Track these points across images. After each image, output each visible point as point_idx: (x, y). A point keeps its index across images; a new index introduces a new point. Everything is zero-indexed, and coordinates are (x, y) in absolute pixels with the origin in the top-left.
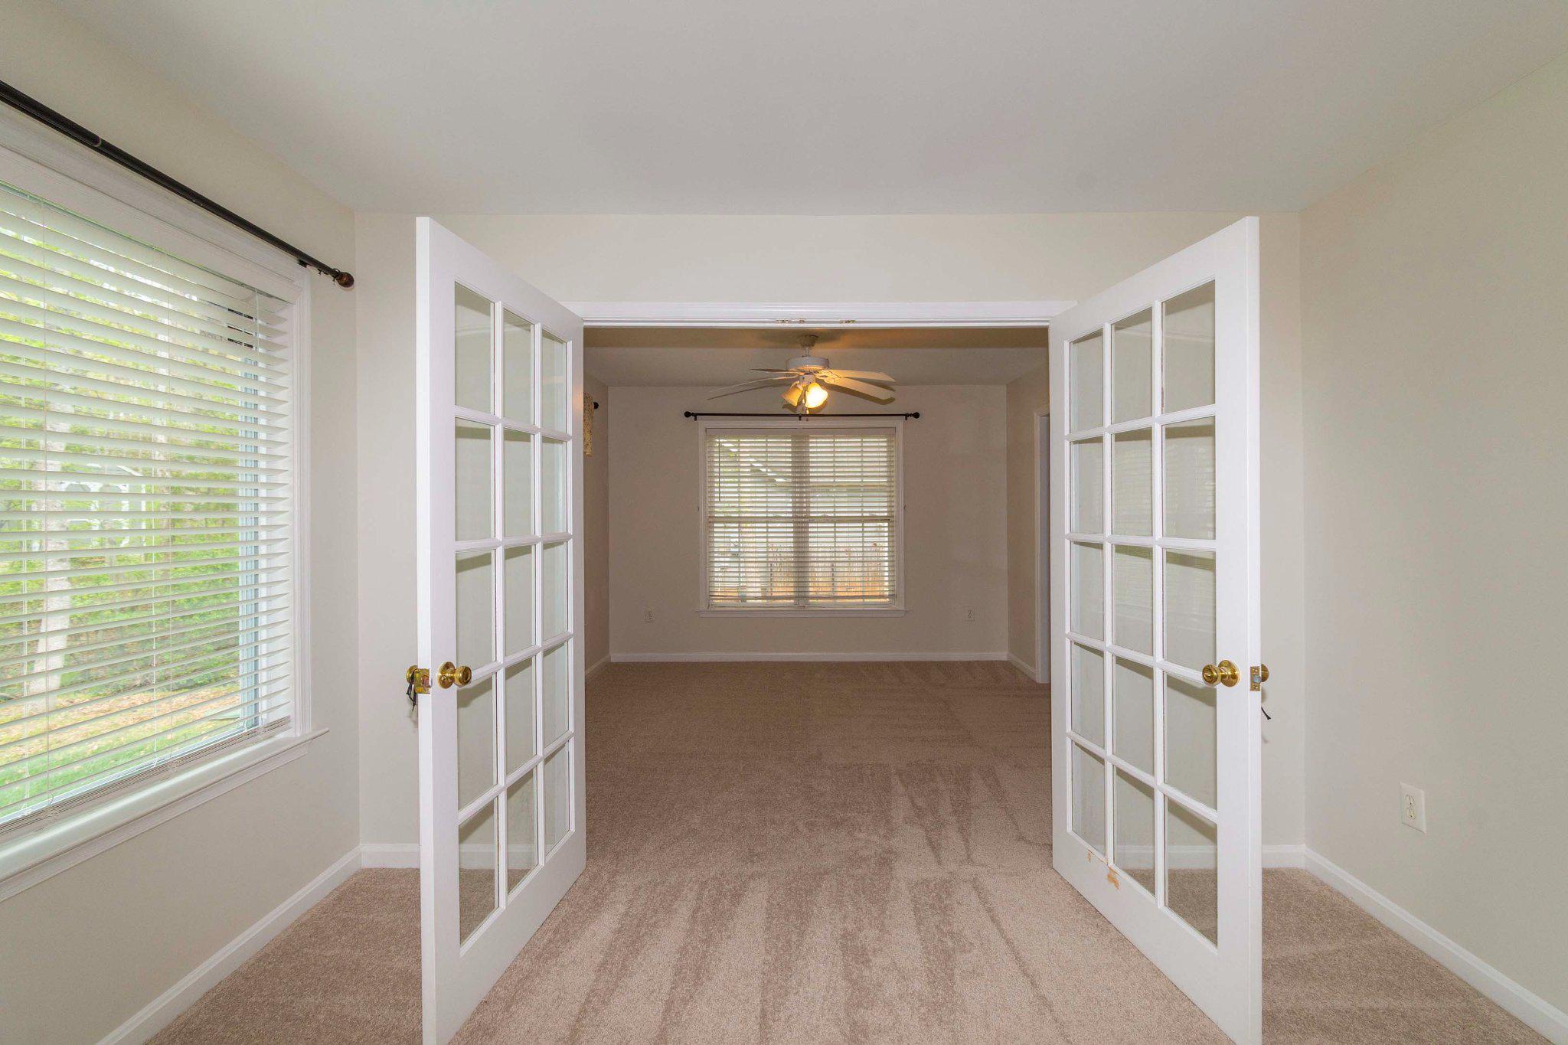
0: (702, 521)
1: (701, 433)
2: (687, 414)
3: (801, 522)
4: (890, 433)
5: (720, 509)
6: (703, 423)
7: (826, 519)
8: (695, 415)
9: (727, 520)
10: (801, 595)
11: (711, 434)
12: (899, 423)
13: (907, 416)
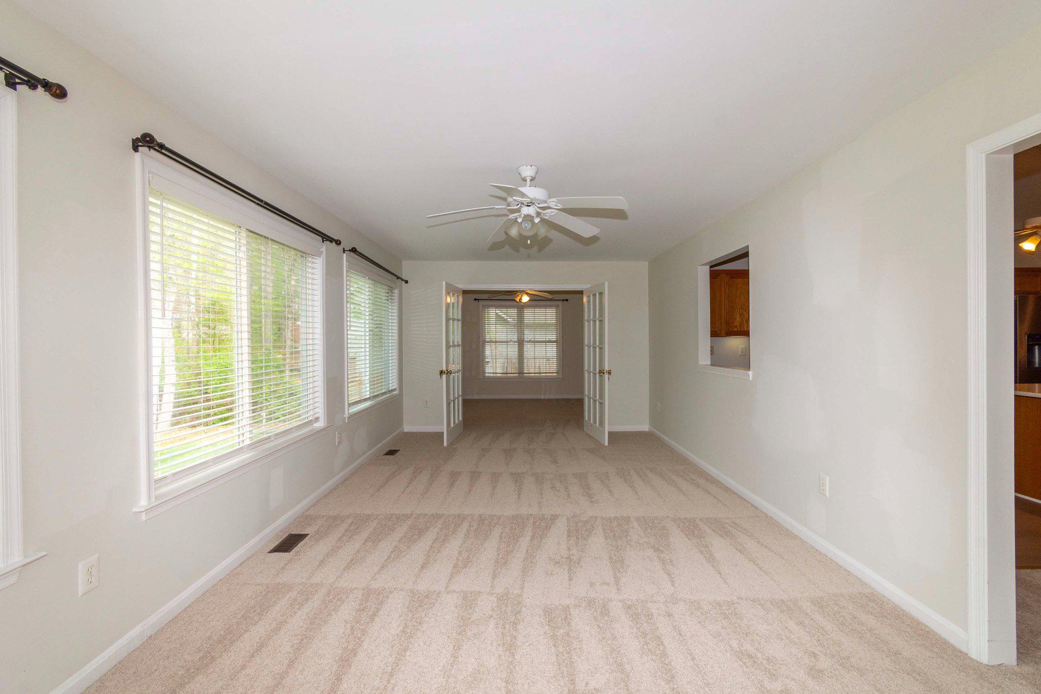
0: (481, 343)
1: (481, 306)
2: (475, 300)
3: (521, 343)
4: (557, 307)
5: (488, 338)
6: (481, 303)
7: (530, 341)
8: (478, 300)
9: (491, 342)
10: (521, 372)
11: (484, 307)
12: (560, 303)
13: (563, 300)
